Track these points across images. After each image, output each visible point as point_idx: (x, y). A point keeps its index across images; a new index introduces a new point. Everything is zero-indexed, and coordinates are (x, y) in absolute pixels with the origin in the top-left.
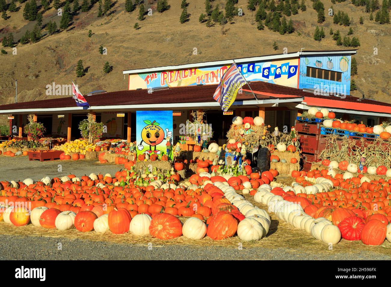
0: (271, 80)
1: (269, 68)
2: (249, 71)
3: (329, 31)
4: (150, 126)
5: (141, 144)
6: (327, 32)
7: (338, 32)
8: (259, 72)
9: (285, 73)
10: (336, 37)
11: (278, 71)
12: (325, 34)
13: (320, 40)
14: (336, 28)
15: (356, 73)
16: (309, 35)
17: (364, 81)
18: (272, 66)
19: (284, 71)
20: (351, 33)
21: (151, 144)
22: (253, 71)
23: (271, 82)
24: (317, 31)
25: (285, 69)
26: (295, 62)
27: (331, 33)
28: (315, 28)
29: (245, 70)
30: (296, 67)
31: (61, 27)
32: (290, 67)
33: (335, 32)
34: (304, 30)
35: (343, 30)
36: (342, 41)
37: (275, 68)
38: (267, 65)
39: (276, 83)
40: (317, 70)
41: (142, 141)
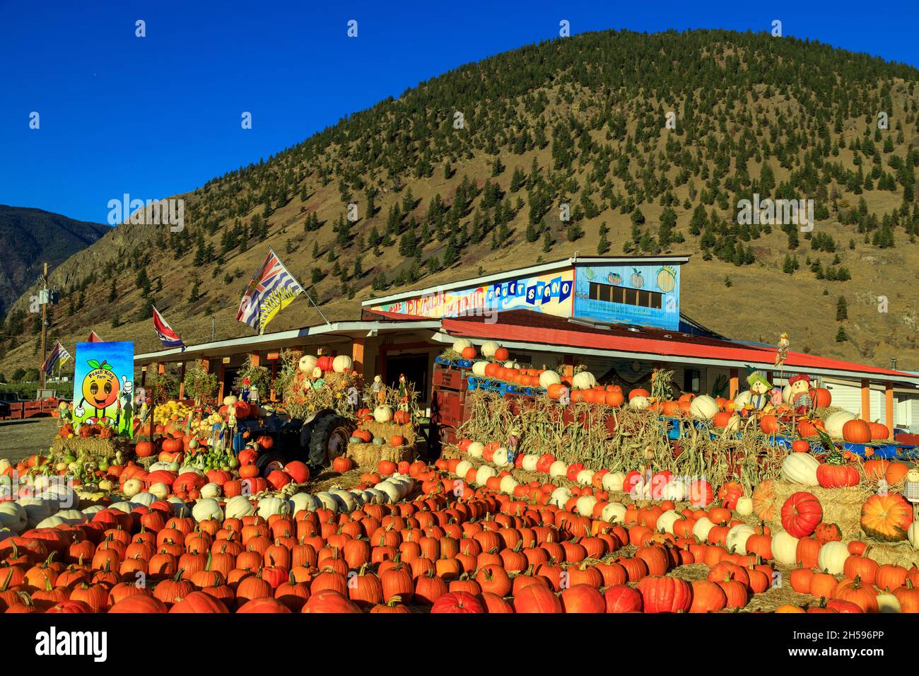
0: (538, 306)
1: (534, 288)
2: (509, 293)
3: (805, 259)
4: (97, 371)
5: (81, 406)
6: (801, 261)
7: (818, 260)
8: (523, 294)
9: (555, 295)
10: (816, 268)
11: (547, 292)
12: (799, 264)
13: (792, 272)
14: (815, 255)
15: (846, 317)
16: (776, 266)
17: (858, 328)
18: (540, 283)
19: (554, 292)
20: (837, 261)
21: (97, 405)
22: (514, 294)
23: (536, 310)
24: (788, 260)
25: (556, 287)
26: (567, 276)
27: (809, 263)
28: (784, 256)
29: (505, 293)
30: (570, 283)
31: (445, 264)
32: (563, 283)
33: (813, 261)
34: (769, 259)
35: (825, 258)
36: (824, 273)
37: (542, 287)
38: (532, 282)
39: (544, 311)
40: (612, 288)
41: (84, 399)
